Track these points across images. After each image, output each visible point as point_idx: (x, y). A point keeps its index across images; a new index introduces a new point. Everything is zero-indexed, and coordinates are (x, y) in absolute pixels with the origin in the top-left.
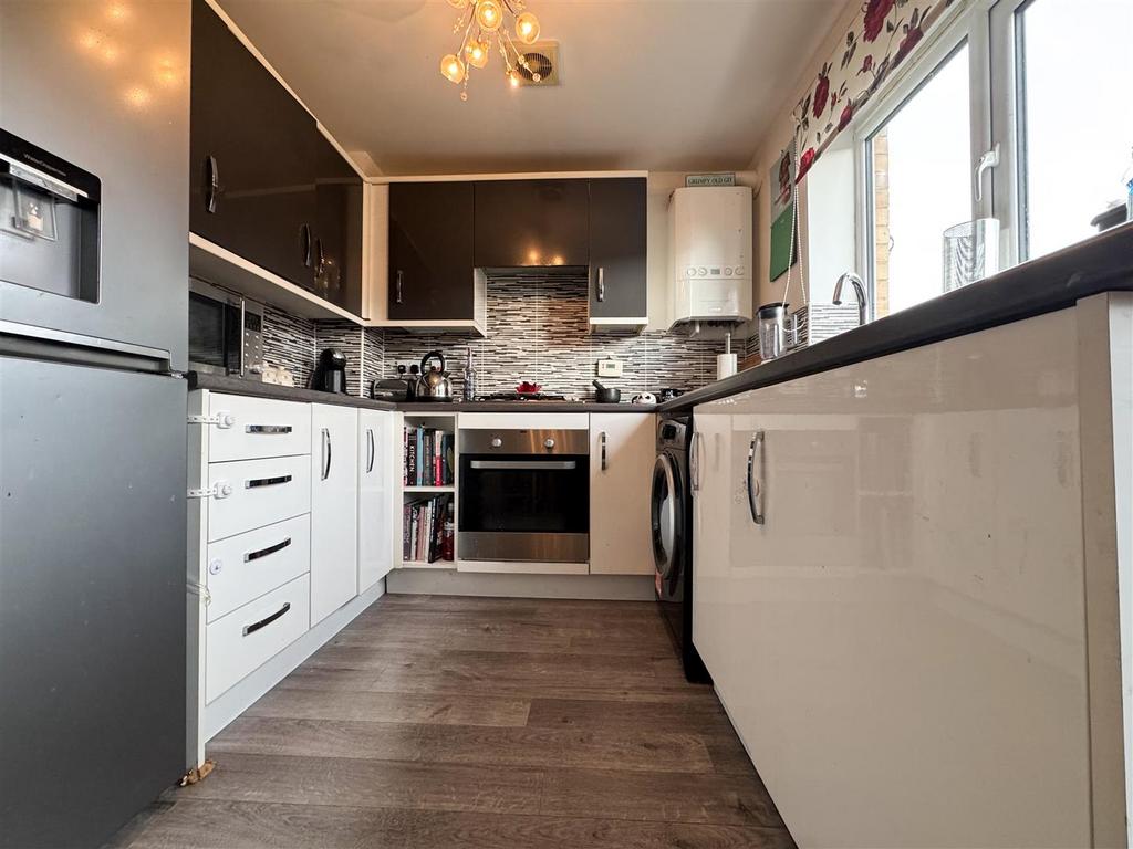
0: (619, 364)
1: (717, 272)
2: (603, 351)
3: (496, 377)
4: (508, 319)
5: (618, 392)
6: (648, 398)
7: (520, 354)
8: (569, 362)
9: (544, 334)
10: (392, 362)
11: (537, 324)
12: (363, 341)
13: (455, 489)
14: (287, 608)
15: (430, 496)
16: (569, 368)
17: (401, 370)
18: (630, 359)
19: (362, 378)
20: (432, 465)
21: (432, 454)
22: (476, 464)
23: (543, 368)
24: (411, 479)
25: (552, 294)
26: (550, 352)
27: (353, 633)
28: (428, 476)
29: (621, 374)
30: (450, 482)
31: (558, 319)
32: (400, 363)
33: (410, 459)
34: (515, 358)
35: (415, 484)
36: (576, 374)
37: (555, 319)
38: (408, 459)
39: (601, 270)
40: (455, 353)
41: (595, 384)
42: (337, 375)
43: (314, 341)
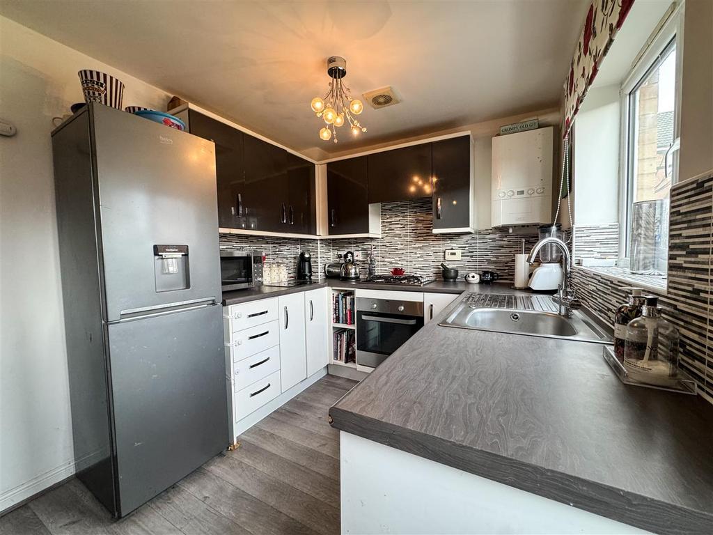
0: (459, 252)
1: (522, 192)
2: (449, 244)
3: (387, 260)
4: (393, 227)
5: (456, 272)
6: (473, 277)
7: (399, 247)
8: (428, 251)
9: (412, 235)
10: (336, 253)
11: (409, 229)
12: (319, 245)
13: (354, 327)
14: (269, 385)
15: (344, 330)
16: (428, 255)
17: (340, 257)
18: (467, 249)
19: (319, 264)
20: (346, 314)
21: (346, 308)
22: (364, 317)
23: (413, 255)
24: (337, 320)
25: (418, 210)
26: (417, 245)
27: (306, 395)
28: (344, 319)
29: (460, 258)
30: (352, 323)
31: (421, 225)
32: (340, 253)
33: (336, 310)
34: (397, 249)
35: (339, 322)
36: (433, 258)
37: (419, 225)
38: (335, 310)
39: (439, 199)
40: (365, 247)
41: (442, 265)
42: (307, 264)
43: (299, 246)
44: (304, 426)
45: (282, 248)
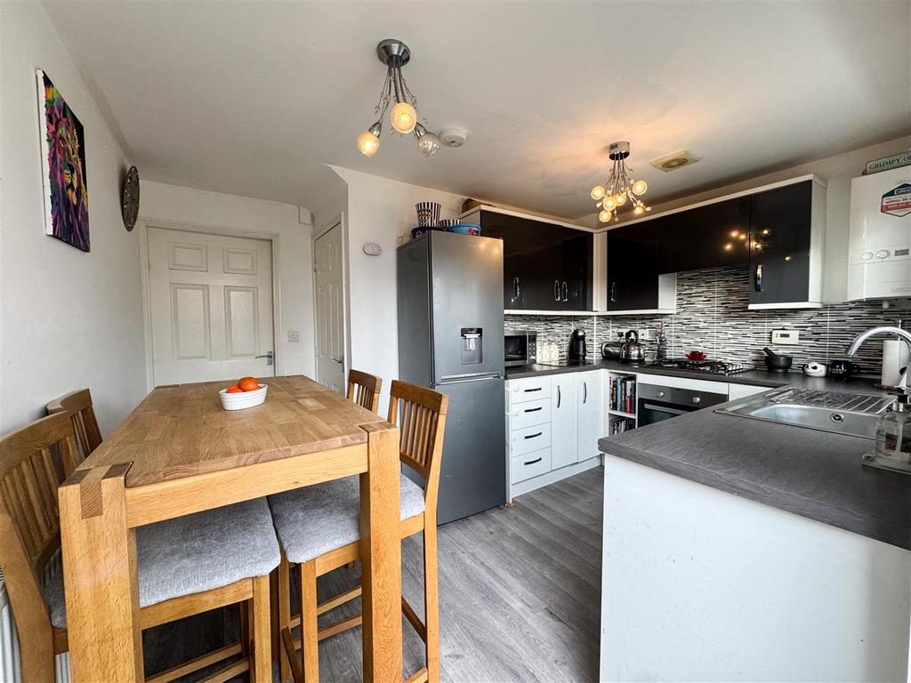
0: (795, 334)
2: (779, 323)
3: (683, 340)
4: (693, 300)
5: (790, 360)
6: (815, 368)
7: (701, 325)
8: (744, 331)
9: (721, 310)
10: (616, 330)
11: (716, 302)
12: (595, 322)
13: (635, 417)
14: (540, 459)
15: (622, 418)
16: (744, 336)
17: (621, 335)
18: (809, 329)
19: (595, 343)
20: (625, 401)
21: (625, 394)
22: (647, 406)
23: (721, 336)
24: (614, 407)
25: (731, 278)
26: (728, 324)
28: (623, 406)
29: (797, 342)
30: (632, 411)
31: (735, 298)
32: (620, 331)
33: (613, 395)
34: (698, 327)
35: (616, 409)
36: (752, 341)
37: (732, 298)
38: (612, 395)
39: (759, 267)
40: (654, 324)
41: (766, 350)
42: (582, 342)
43: (572, 323)
44: (574, 505)
45: (554, 325)
